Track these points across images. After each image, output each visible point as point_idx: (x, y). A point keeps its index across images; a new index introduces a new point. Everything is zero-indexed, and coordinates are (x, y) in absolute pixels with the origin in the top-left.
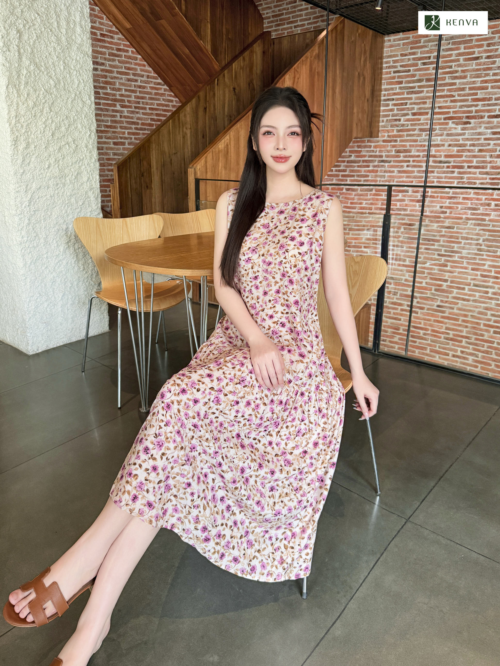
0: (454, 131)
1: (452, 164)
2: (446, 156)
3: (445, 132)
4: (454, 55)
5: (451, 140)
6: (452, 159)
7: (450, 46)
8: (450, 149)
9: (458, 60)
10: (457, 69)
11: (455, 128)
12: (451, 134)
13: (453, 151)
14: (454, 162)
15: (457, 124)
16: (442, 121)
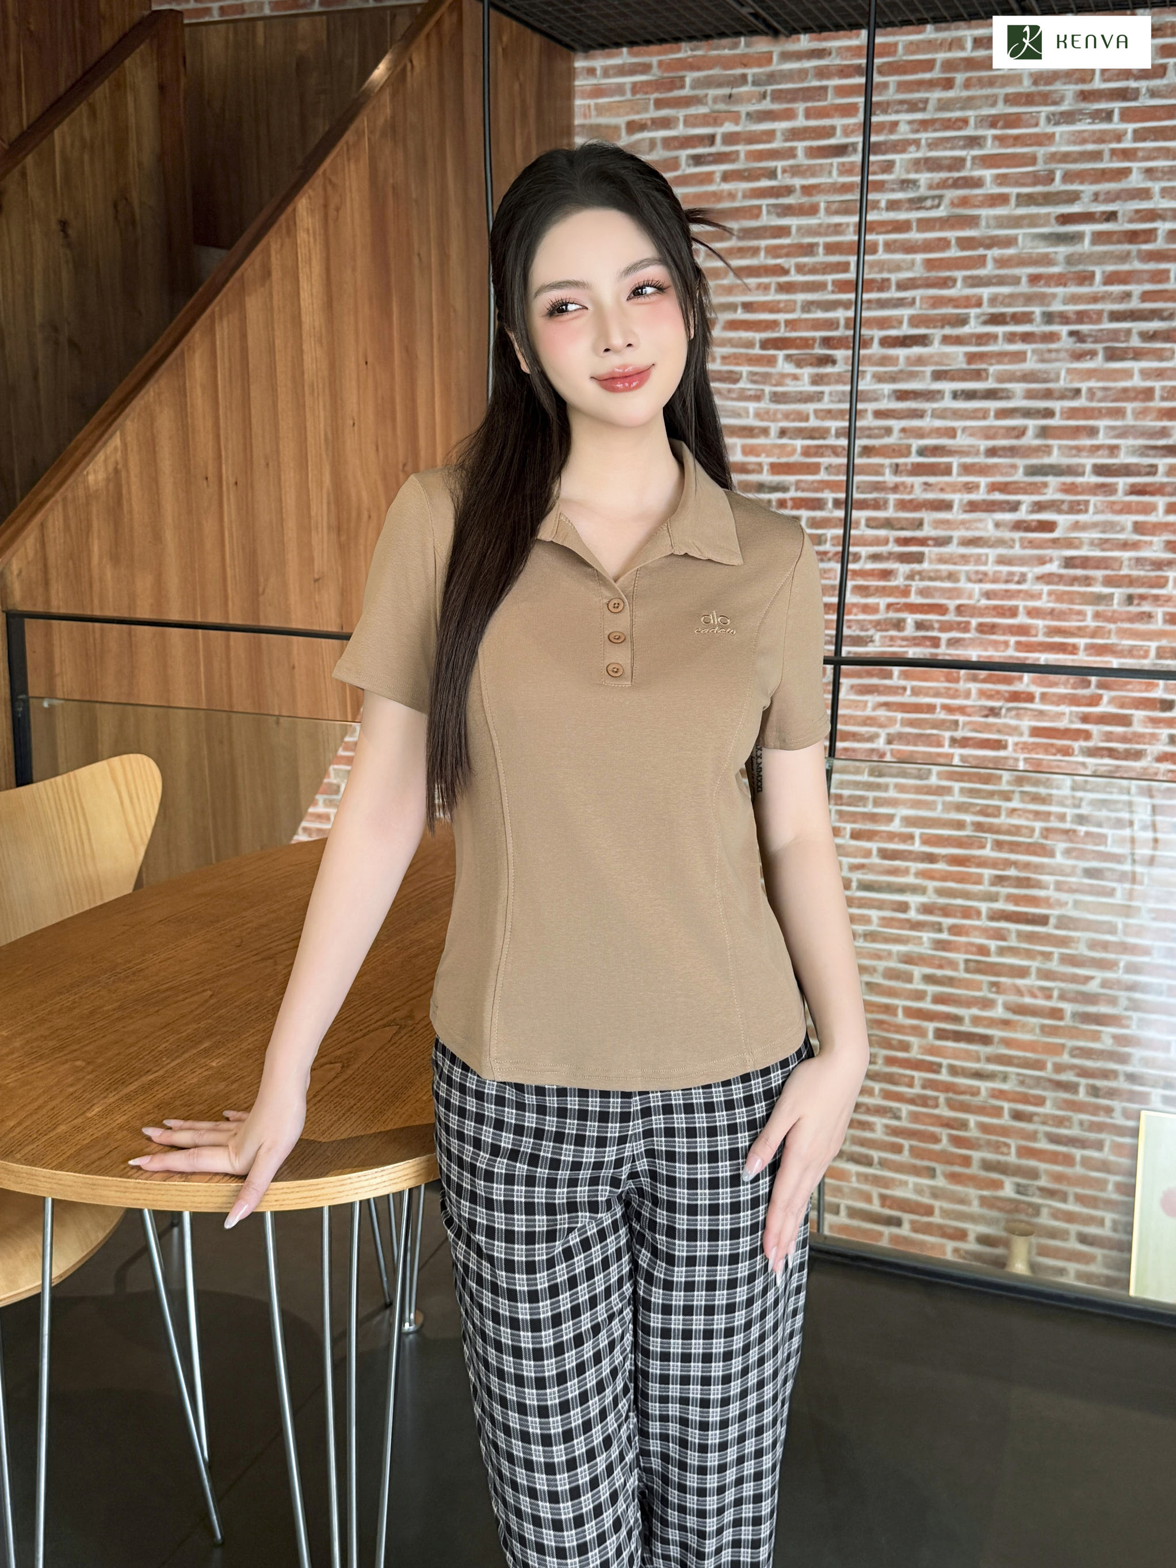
0: (791, 387)
1: (792, 494)
2: (775, 468)
3: (768, 389)
4: (779, 135)
5: (787, 416)
6: (791, 479)
7: (767, 105)
8: (782, 447)
9: (791, 153)
10: (789, 181)
11: (795, 377)
12: (784, 394)
13: (793, 452)
14: (798, 486)
15: (799, 363)
16: (757, 351)
